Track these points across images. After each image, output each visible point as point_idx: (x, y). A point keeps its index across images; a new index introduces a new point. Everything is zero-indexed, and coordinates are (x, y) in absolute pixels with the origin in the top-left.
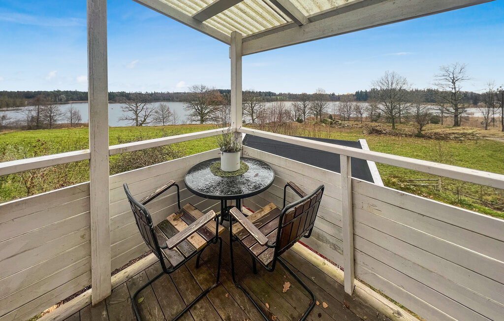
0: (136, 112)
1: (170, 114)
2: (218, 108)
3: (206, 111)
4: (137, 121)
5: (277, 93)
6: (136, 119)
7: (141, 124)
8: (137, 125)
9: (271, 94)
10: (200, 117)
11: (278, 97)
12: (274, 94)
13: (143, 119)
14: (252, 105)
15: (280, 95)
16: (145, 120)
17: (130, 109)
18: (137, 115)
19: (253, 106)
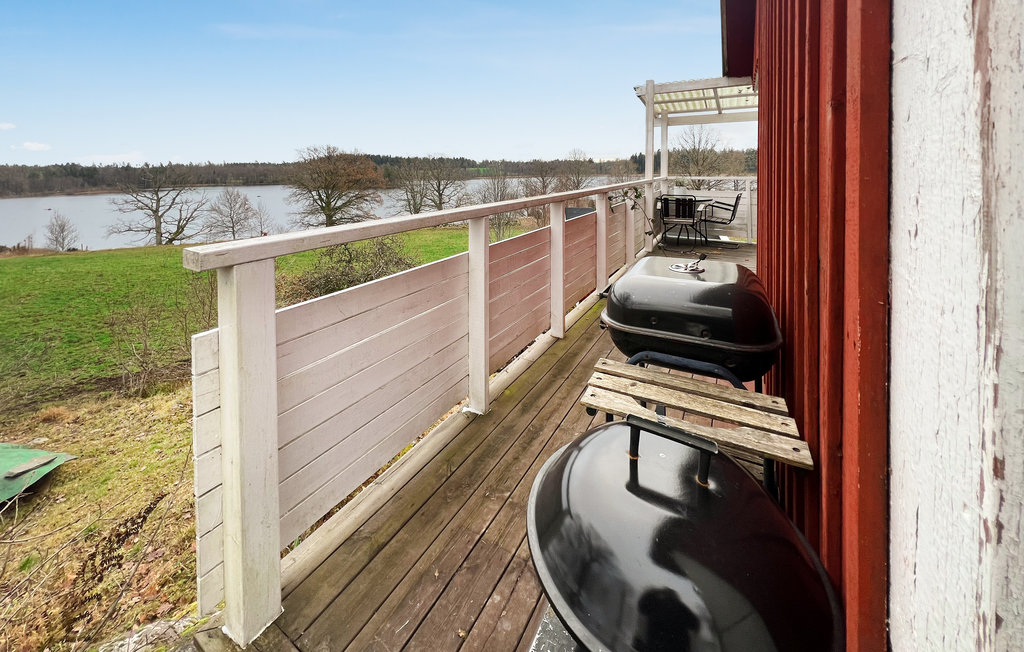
0: (156, 212)
1: (250, 214)
2: (367, 196)
3: (340, 203)
4: (159, 234)
5: (479, 161)
6: (158, 228)
7: (171, 241)
8: (159, 243)
9: (466, 164)
10: (325, 218)
11: (481, 169)
12: (472, 164)
13: (174, 229)
14: (439, 187)
15: (485, 164)
16: (181, 229)
17: (140, 204)
18: (158, 219)
19: (442, 188)
